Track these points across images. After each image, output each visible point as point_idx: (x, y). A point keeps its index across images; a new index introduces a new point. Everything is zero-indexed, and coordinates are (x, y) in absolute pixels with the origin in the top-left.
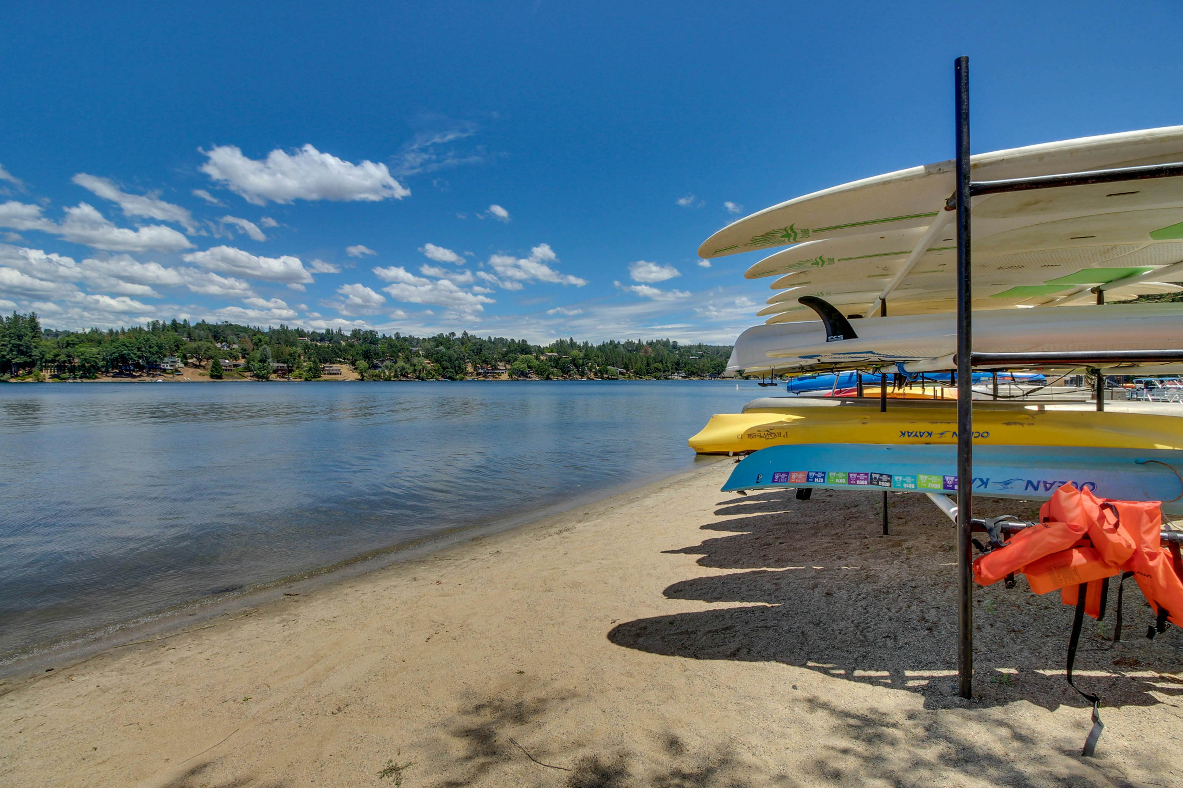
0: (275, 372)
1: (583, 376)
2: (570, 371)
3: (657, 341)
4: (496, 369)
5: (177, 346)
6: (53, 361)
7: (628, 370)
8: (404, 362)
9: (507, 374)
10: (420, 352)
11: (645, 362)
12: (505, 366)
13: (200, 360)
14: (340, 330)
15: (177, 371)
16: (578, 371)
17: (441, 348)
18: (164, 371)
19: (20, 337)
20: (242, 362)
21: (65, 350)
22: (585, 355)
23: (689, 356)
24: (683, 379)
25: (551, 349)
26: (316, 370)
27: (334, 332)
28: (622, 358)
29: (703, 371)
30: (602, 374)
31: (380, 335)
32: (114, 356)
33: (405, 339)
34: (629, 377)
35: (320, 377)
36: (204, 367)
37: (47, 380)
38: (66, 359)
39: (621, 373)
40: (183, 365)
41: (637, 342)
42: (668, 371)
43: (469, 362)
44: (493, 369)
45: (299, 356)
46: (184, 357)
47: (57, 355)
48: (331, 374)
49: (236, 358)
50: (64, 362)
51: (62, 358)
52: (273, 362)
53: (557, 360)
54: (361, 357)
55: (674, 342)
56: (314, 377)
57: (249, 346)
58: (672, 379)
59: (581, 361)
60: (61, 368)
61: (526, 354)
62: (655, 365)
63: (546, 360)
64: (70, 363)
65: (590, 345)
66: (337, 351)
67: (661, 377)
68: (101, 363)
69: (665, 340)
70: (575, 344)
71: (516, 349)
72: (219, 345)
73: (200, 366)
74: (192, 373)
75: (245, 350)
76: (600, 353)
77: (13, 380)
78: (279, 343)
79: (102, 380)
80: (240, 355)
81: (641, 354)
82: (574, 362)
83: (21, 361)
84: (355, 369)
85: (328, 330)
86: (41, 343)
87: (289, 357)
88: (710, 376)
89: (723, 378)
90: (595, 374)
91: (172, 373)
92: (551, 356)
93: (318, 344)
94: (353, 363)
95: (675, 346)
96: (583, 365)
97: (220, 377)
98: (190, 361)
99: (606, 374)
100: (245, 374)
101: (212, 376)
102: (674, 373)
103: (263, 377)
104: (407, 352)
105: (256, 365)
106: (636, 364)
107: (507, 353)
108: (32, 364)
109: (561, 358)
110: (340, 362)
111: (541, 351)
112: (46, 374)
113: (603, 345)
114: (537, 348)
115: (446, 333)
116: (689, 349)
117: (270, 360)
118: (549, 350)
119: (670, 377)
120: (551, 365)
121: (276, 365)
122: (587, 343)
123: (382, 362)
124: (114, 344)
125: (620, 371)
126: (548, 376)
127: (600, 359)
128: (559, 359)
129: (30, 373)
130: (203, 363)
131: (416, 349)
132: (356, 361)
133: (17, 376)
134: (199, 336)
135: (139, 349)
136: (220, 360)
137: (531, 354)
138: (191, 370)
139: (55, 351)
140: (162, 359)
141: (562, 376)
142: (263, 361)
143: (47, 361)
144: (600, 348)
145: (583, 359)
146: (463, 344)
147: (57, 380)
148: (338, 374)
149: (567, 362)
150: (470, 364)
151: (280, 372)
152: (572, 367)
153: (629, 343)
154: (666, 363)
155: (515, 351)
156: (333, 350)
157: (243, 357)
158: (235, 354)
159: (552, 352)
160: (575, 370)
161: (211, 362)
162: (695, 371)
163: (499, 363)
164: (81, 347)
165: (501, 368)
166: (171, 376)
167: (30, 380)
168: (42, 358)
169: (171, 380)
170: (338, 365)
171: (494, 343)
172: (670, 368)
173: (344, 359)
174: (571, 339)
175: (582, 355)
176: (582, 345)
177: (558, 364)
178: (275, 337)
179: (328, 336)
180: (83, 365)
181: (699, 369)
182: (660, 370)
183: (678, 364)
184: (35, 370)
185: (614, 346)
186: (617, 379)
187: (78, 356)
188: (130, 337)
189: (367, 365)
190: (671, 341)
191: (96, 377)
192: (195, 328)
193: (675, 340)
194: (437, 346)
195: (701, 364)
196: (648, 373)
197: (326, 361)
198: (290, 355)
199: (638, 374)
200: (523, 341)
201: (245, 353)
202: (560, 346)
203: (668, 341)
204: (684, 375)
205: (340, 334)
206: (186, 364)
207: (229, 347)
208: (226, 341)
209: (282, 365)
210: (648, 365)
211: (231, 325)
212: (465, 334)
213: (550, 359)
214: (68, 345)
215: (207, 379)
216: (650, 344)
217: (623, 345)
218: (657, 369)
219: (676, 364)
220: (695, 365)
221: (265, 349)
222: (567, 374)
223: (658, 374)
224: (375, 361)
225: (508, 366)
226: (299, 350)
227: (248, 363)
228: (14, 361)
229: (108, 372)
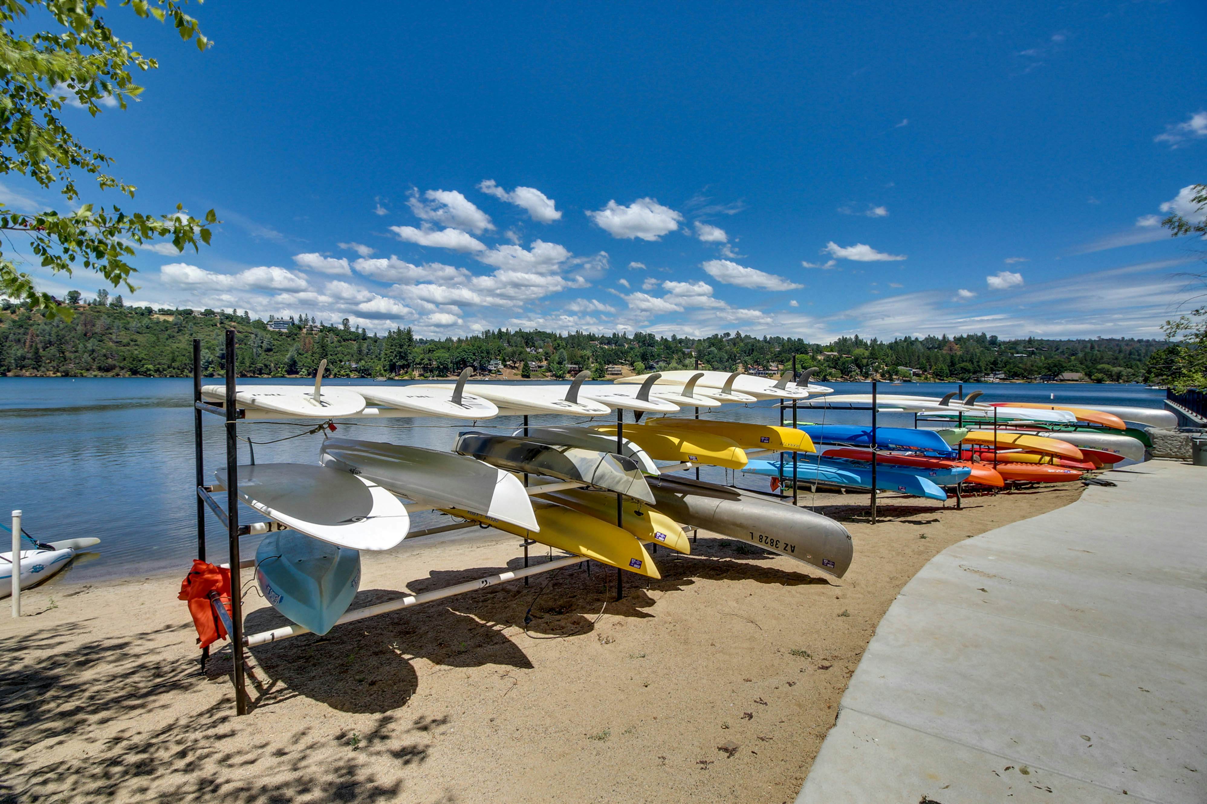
0: (569, 372)
1: (866, 377)
2: (851, 372)
3: (968, 336)
4: (768, 369)
5: (499, 351)
6: (420, 364)
7: (925, 371)
8: (677, 363)
9: (779, 375)
10: (693, 353)
11: (949, 361)
12: (777, 367)
13: (515, 363)
14: (625, 334)
15: (499, 371)
16: (861, 371)
17: (713, 349)
18: (490, 371)
19: (401, 346)
20: (545, 363)
21: (427, 356)
22: (871, 353)
23: (1012, 354)
24: (1001, 382)
25: (831, 348)
26: (602, 371)
27: (620, 335)
28: (918, 357)
29: (1031, 372)
30: (891, 376)
31: (658, 338)
32: (457, 359)
33: (681, 341)
34: (926, 378)
35: (604, 377)
36: (517, 368)
37: (417, 378)
38: (428, 362)
39: (915, 374)
40: (502, 367)
41: (940, 338)
42: (981, 372)
43: (739, 363)
44: (764, 370)
45: (588, 359)
46: (504, 361)
47: (422, 359)
48: (613, 374)
49: (540, 360)
50: (427, 364)
51: (426, 361)
52: (568, 363)
53: (836, 360)
54: (639, 359)
55: (992, 337)
56: (600, 377)
57: (550, 350)
58: (986, 382)
59: (865, 361)
60: (425, 369)
61: (802, 353)
62: (962, 365)
63: (824, 360)
64: (431, 365)
65: (879, 343)
66: (619, 353)
67: (969, 378)
68: (450, 365)
69: (979, 334)
70: (861, 341)
71: (791, 349)
72: (528, 350)
73: (515, 367)
74: (509, 373)
75: (547, 354)
76: (890, 352)
77: (397, 378)
78: (574, 347)
79: (450, 378)
80: (543, 357)
81: (944, 352)
82: (857, 362)
83: (401, 364)
84: (634, 369)
85: (614, 334)
86: (413, 350)
87: (580, 359)
88: (1041, 379)
89: (1062, 380)
90: (883, 375)
91: (495, 373)
92: (829, 355)
93: (606, 347)
94: (632, 364)
95: (994, 341)
96: (867, 365)
97: (528, 377)
98: (508, 363)
99: (896, 375)
100: (547, 374)
101: (523, 376)
102: (988, 375)
103: (560, 377)
104: (680, 353)
105: (555, 367)
106: (936, 363)
107: (780, 353)
108: (408, 366)
109: (841, 357)
110: (622, 363)
111: (818, 349)
112: (416, 373)
113: (896, 342)
114: (815, 347)
115: (721, 333)
116: (1014, 345)
117: (566, 362)
118: (829, 349)
119: (983, 379)
120: (828, 366)
121: (570, 366)
122: (875, 340)
123: (657, 363)
124: (458, 350)
125: (914, 373)
126: (825, 377)
127: (888, 359)
128: (839, 359)
129: (407, 372)
130: (517, 365)
131: (689, 350)
132: (634, 362)
133: (399, 375)
134: (515, 342)
135: (474, 354)
136: (529, 362)
137: (807, 353)
138: (508, 371)
139: (421, 356)
140: (489, 362)
141: (842, 377)
142: (560, 363)
143: (416, 364)
144: (891, 346)
145: (869, 358)
146: (735, 344)
147: (422, 378)
148: (619, 374)
149: (847, 361)
150: (741, 365)
151: (573, 372)
152: (854, 367)
153: (930, 340)
154: (978, 362)
155: (790, 351)
156: (616, 353)
157: (546, 360)
158: (540, 357)
159: (832, 351)
160: (858, 371)
161: (522, 363)
162: (1020, 371)
163: (771, 364)
164: (437, 353)
165: (773, 369)
166: (494, 375)
167: (406, 378)
168: (414, 362)
169: (494, 379)
170: (620, 366)
171: (769, 342)
172: (983, 368)
173: (625, 360)
174: (857, 337)
175: (867, 353)
176: (869, 343)
177: (837, 364)
178: (570, 341)
179: (615, 340)
180: (438, 367)
181: (1025, 370)
182: (969, 371)
183: (995, 363)
184: (410, 370)
185: (909, 342)
186: (910, 381)
187: (436, 360)
188: (468, 345)
189: (644, 367)
190: (988, 336)
191: (447, 376)
192: (514, 335)
193: (994, 334)
194: (710, 347)
195: (1029, 364)
196: (952, 374)
197: (609, 363)
198: (582, 357)
199: (937, 375)
200: (799, 339)
201: (547, 356)
202: (842, 345)
203: (984, 335)
204: (1003, 376)
205: (624, 337)
206: (505, 366)
207: (536, 351)
208: (534, 346)
209: (574, 366)
210: (953, 364)
211: (539, 332)
212: (738, 334)
213: (828, 359)
214: (430, 351)
215: (519, 378)
216: (959, 340)
217: (921, 342)
218: (965, 369)
219: (992, 364)
220: (1020, 365)
221: (562, 353)
222: (848, 375)
223: (966, 376)
224: (651, 363)
225: (781, 367)
226: (588, 353)
227: (549, 365)
228: (397, 364)
229: (454, 372)
